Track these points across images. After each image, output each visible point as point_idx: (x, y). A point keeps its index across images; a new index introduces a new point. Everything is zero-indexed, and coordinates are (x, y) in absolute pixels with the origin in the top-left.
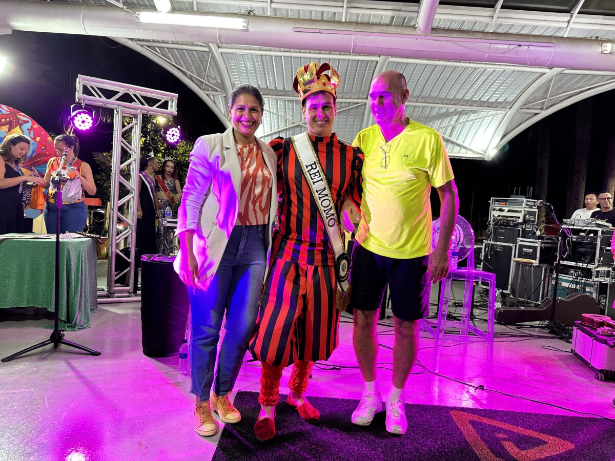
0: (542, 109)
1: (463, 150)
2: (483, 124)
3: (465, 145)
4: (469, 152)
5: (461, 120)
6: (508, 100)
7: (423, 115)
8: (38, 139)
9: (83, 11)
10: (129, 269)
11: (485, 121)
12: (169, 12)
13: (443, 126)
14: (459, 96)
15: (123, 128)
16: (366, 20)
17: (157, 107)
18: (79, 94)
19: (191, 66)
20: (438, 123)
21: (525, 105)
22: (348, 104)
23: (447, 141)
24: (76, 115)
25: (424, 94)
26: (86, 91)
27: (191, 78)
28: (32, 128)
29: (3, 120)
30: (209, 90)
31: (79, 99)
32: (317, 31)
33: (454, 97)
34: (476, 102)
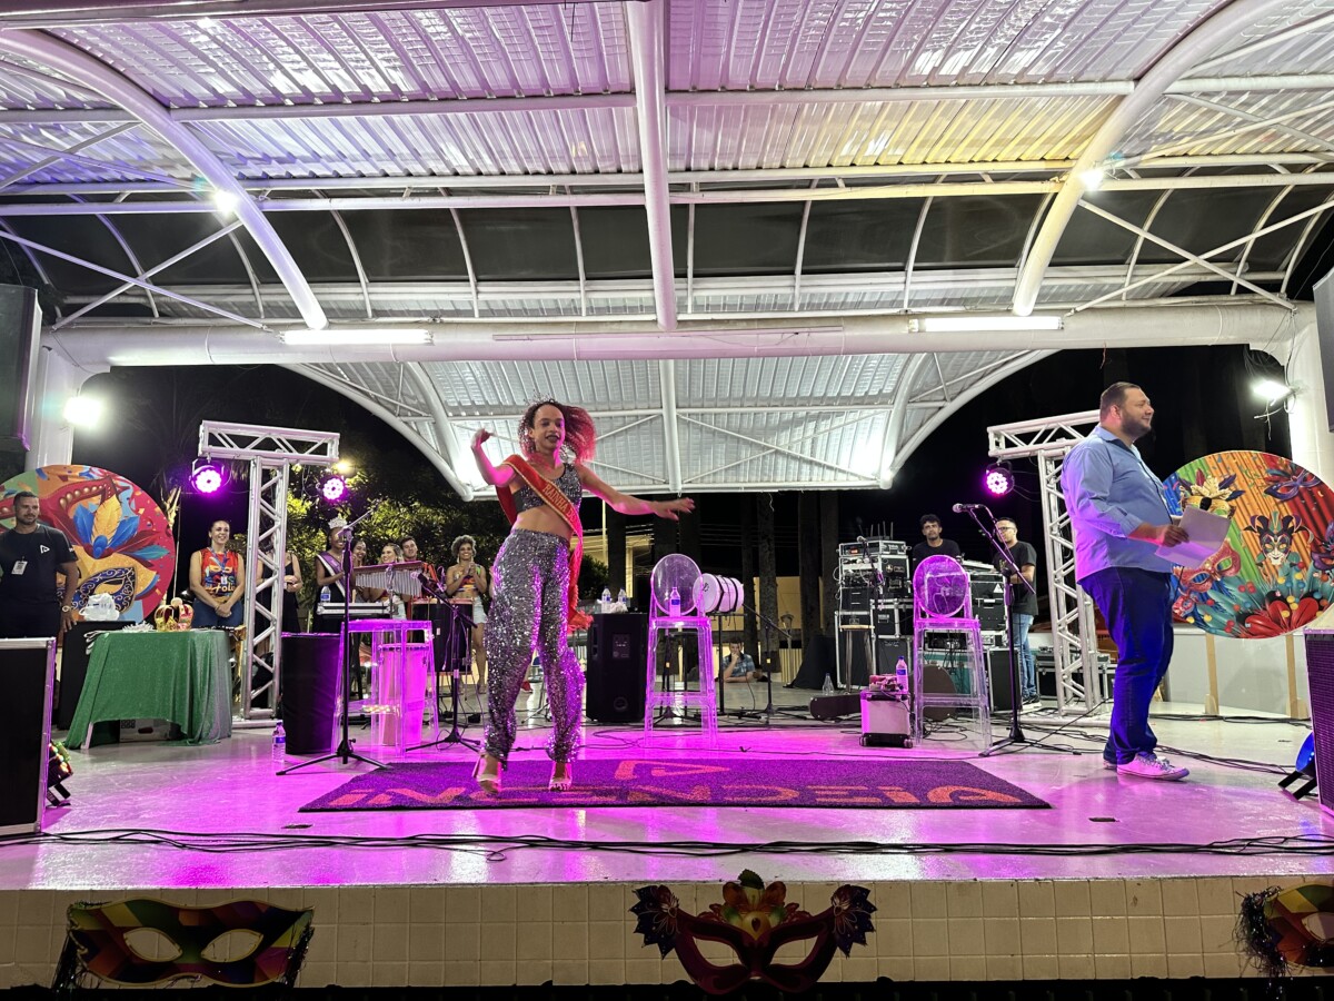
0: (945, 400)
1: (840, 475)
2: (860, 431)
3: (842, 466)
4: (851, 478)
5: (822, 429)
6: (884, 391)
7: (758, 425)
8: (142, 511)
9: (208, 336)
10: (271, 683)
11: (862, 426)
12: (324, 329)
13: (795, 439)
14: (806, 392)
15: (263, 483)
16: (621, 304)
17: (312, 453)
18: (203, 446)
19: (374, 382)
20: (786, 435)
21: (911, 398)
22: (632, 419)
23: (811, 462)
24: (199, 474)
25: (749, 395)
26: (213, 440)
27: (377, 400)
28: (133, 496)
29: (94, 488)
30: (407, 416)
31: (204, 452)
32: (525, 337)
33: (798, 394)
34: (833, 398)
